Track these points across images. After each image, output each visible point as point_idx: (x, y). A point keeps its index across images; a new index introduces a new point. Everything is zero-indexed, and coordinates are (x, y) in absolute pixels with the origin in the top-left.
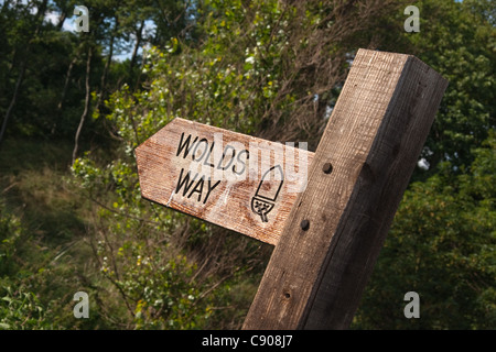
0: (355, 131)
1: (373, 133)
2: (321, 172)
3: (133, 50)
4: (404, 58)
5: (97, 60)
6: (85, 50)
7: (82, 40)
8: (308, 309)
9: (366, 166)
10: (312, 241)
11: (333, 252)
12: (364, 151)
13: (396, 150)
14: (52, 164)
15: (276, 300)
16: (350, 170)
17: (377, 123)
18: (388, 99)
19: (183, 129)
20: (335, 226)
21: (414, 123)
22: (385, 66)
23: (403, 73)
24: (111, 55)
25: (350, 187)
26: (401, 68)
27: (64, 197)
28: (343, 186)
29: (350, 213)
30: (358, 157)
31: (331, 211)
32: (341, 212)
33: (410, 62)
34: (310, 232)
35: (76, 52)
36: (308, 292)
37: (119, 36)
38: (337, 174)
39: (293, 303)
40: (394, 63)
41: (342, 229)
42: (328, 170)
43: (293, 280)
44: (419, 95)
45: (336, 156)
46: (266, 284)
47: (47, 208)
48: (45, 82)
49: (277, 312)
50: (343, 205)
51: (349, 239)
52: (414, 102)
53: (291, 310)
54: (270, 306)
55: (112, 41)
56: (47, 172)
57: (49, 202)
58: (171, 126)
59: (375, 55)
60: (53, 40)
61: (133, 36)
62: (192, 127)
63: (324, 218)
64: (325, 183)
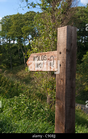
0: (62, 44)
1: (66, 43)
2: (59, 54)
3: (28, 42)
4: (66, 26)
5: (23, 47)
6: (20, 46)
7: (19, 44)
8: (66, 80)
9: (67, 50)
10: (62, 67)
11: (67, 68)
12: (65, 47)
13: (71, 45)
14: (22, 69)
15: (60, 81)
16: (64, 52)
17: (66, 41)
18: (66, 36)
19: (33, 56)
20: (65, 63)
21: (73, 38)
22: (63, 30)
23: (67, 30)
24: (25, 45)
25: (65, 55)
26: (66, 29)
27: (27, 74)
28: (64, 55)
29: (67, 60)
30: (65, 49)
31: (64, 61)
32: (65, 60)
33: (67, 27)
34: (61, 66)
35: (18, 47)
36: (65, 77)
37: (25, 40)
38: (62, 53)
39: (63, 80)
40: (65, 28)
41: (67, 63)
42: (60, 53)
43: (62, 76)
44: (72, 32)
45: (61, 50)
46: (57, 79)
47: (25, 77)
48: (15, 55)
49: (61, 83)
50: (65, 59)
51: (69, 65)
52: (71, 34)
53: (63, 82)
54: (59, 83)
55: (24, 42)
56: (22, 71)
57: (24, 76)
58: (31, 56)
59: (61, 28)
60: (14, 46)
61: (28, 39)
62: (35, 55)
63: (63, 62)
64: (60, 56)
